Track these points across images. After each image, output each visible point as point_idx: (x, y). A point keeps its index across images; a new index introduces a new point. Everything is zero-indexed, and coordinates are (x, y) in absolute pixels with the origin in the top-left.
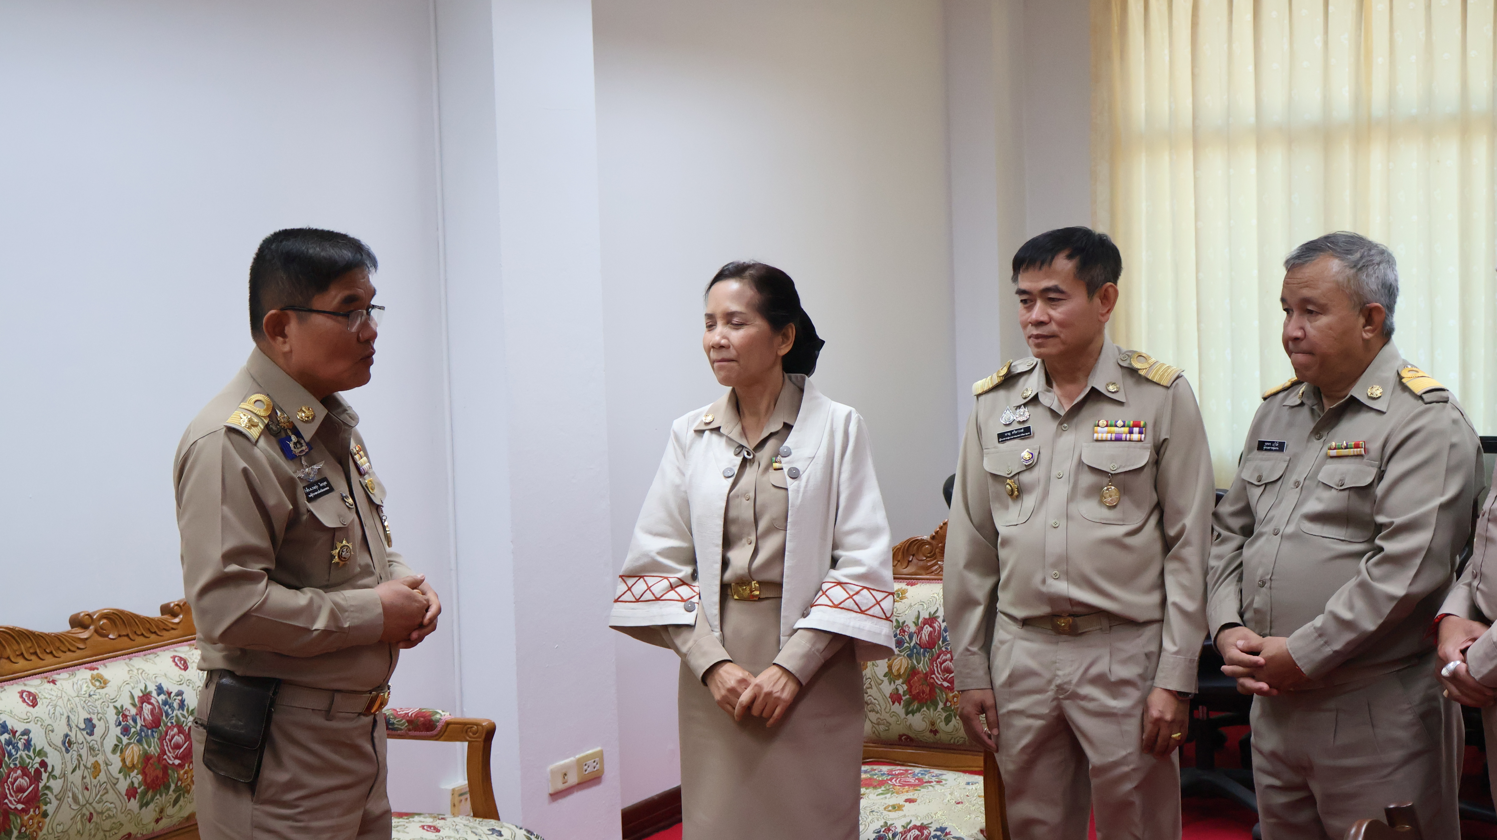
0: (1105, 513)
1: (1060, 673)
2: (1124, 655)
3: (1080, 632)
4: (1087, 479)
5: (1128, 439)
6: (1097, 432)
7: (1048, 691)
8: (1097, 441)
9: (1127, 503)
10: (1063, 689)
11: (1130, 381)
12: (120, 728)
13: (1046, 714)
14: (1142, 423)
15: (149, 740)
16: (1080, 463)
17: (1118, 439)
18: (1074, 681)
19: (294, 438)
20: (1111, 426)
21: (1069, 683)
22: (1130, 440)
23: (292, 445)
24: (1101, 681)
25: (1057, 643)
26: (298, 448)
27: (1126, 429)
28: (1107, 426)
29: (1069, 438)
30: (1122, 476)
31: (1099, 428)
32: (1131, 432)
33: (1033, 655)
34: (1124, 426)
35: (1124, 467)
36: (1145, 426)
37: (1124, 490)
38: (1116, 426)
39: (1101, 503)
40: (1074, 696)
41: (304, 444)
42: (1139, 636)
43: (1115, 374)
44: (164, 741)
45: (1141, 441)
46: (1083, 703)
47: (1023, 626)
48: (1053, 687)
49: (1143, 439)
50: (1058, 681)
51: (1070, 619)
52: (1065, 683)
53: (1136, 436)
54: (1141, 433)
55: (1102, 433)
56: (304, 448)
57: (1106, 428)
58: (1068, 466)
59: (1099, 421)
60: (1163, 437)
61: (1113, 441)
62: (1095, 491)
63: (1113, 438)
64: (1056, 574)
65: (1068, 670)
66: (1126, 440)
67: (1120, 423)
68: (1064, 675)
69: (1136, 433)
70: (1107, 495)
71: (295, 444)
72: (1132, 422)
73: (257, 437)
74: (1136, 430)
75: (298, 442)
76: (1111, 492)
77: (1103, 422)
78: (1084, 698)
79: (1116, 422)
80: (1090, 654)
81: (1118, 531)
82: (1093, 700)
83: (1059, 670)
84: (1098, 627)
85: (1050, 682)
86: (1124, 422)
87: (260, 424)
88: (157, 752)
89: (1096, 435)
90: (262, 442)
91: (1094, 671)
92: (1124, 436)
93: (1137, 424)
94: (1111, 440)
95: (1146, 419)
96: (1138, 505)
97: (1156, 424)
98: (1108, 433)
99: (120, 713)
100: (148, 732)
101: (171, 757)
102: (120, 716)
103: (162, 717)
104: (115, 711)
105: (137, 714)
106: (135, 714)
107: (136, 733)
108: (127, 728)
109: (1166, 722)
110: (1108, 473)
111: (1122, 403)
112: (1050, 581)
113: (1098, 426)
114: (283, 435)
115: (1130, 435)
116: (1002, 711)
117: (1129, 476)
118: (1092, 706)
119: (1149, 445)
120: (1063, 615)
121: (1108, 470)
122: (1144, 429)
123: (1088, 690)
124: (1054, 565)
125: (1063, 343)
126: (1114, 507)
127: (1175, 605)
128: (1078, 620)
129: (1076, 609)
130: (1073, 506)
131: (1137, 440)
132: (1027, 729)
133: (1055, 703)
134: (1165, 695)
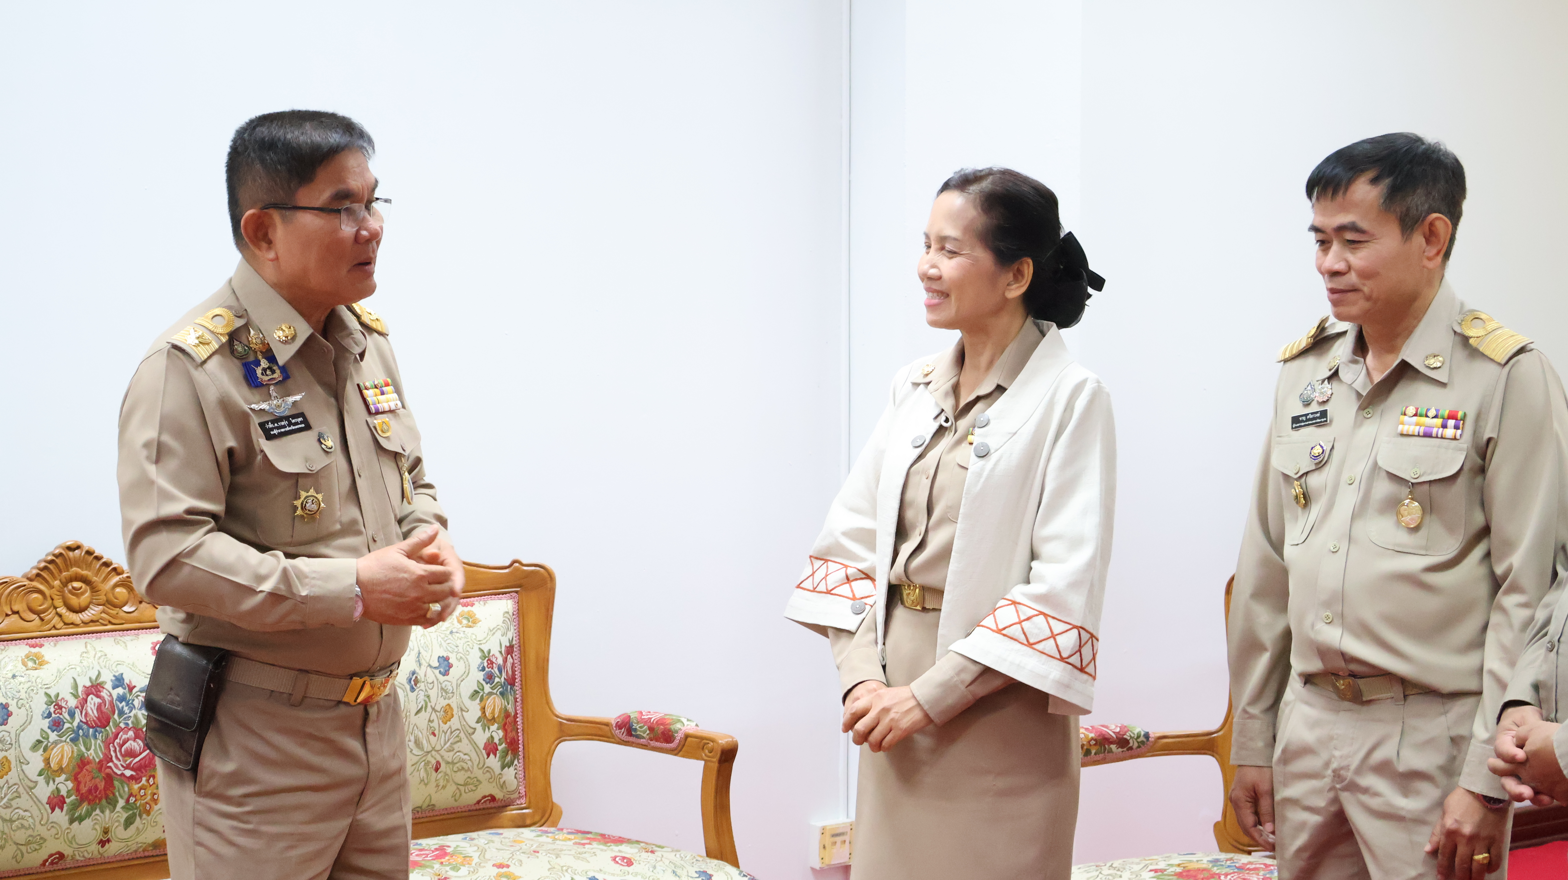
0: (1404, 538)
1: (1337, 753)
2: (1420, 737)
3: (1364, 699)
4: (1383, 488)
5: (1439, 435)
6: (1402, 423)
7: (1324, 777)
8: (1402, 435)
9: (1434, 527)
10: (1339, 776)
11: (1460, 354)
12: (48, 720)
13: (1323, 808)
14: (1460, 415)
15: (88, 741)
16: (1376, 466)
17: (1428, 435)
18: (1353, 767)
19: (264, 363)
20: (1421, 416)
21: (1347, 768)
22: (1442, 438)
23: (259, 371)
24: (1384, 769)
25: (1337, 711)
26: (267, 375)
27: (1439, 421)
28: (1416, 415)
29: (1370, 428)
30: (1426, 487)
31: (1406, 418)
32: (1444, 426)
33: (1313, 725)
34: (1436, 417)
35: (1430, 474)
36: (1464, 419)
37: (1429, 507)
38: (1427, 416)
39: (1398, 523)
40: (1353, 787)
41: (278, 371)
42: (1446, 713)
43: (1444, 341)
44: (111, 745)
45: (1455, 439)
46: (1364, 798)
47: (1305, 684)
48: (1329, 772)
49: (1458, 436)
50: (1334, 765)
51: (1350, 680)
52: (1342, 768)
53: (1450, 432)
54: (1456, 427)
55: (1411, 425)
56: (275, 376)
57: (1415, 418)
58: (1359, 469)
59: (1407, 407)
60: (1486, 436)
61: (1421, 436)
62: (1392, 505)
63: (1421, 434)
64: (1327, 617)
65: (1346, 751)
66: (1437, 437)
67: (1432, 413)
68: (1341, 757)
69: (1451, 428)
70: (1406, 513)
71: (264, 370)
72: (1447, 412)
73: (206, 357)
74: (1451, 423)
75: (269, 368)
76: (1412, 510)
77: (1411, 410)
78: (1366, 791)
79: (1428, 410)
80: (1376, 731)
81: (1415, 564)
82: (1376, 794)
83: (1335, 748)
84: (1389, 695)
85: (1327, 764)
86: (1437, 411)
87: (213, 342)
88: (98, 756)
89: (1400, 427)
90: (213, 365)
91: (1378, 756)
92: (1435, 431)
93: (1452, 416)
94: (1419, 436)
95: (1469, 409)
96: (1450, 529)
97: (1478, 417)
98: (1417, 424)
99: (52, 703)
100: (89, 731)
101: (120, 766)
102: (52, 706)
103: (114, 714)
104: (45, 699)
105: (77, 707)
106: (74, 707)
107: (70, 729)
108: (59, 723)
109: (1463, 836)
110: (1408, 481)
111: (1443, 385)
112: (1321, 626)
113: (1405, 414)
114: (251, 358)
115: (1443, 431)
116: (1278, 798)
117: (1435, 489)
118: (1374, 803)
119: (1465, 446)
120: (1341, 673)
121: (1407, 478)
122: (1462, 422)
123: (1370, 781)
124: (1327, 604)
125: (1368, 298)
126: (1416, 529)
127: (1491, 673)
128: (1361, 682)
129: (1353, 667)
130: (1359, 525)
131: (1451, 437)
132: (1302, 825)
133: (1331, 795)
134: (1469, 799)
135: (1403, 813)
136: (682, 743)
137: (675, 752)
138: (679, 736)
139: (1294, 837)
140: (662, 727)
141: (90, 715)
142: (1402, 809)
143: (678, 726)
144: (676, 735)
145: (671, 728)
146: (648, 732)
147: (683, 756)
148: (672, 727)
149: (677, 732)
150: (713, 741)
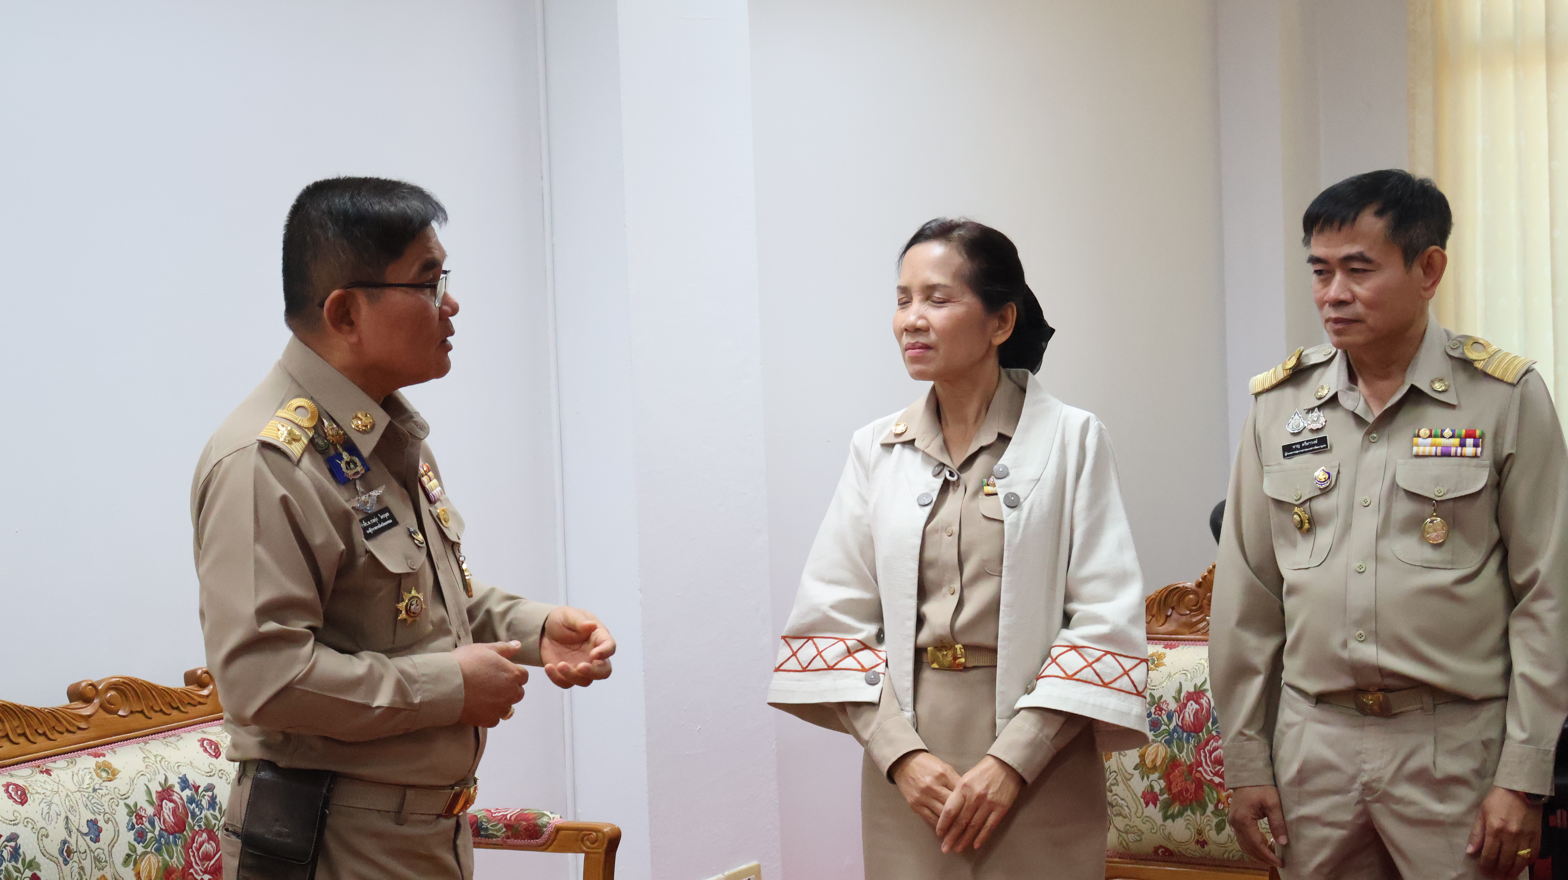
0: (1429, 554)
1: (1366, 767)
2: (1453, 744)
3: (1394, 712)
4: (1403, 508)
5: (1459, 454)
6: (1417, 445)
7: (1350, 792)
8: (1417, 456)
9: (1457, 541)
10: (1371, 789)
11: (1462, 377)
12: (133, 832)
13: (1347, 822)
14: (1478, 433)
15: (170, 849)
16: (1394, 486)
17: (1446, 454)
18: (1386, 778)
19: (346, 456)
20: (1436, 436)
21: (1379, 780)
22: (1461, 456)
23: (343, 465)
24: (1422, 778)
25: (1363, 727)
26: (351, 469)
27: (1456, 441)
28: (1430, 436)
29: (1379, 453)
30: (1451, 504)
31: (1420, 440)
32: (1463, 445)
34: (1453, 437)
35: (1453, 492)
36: (1482, 436)
37: (1454, 523)
38: (1442, 436)
39: (1423, 539)
40: (1385, 798)
41: (359, 464)
42: (1474, 718)
43: (1441, 366)
44: (190, 850)
45: (1475, 456)
46: (1397, 808)
47: (1317, 703)
48: (1357, 785)
49: (1479, 454)
50: (1365, 778)
51: (1380, 695)
52: (1374, 781)
53: (1469, 450)
54: (1476, 445)
55: (1425, 446)
56: (359, 469)
57: (1430, 439)
58: (1377, 490)
59: (1419, 430)
60: (1506, 452)
61: (1439, 456)
62: (1414, 525)
63: (1439, 453)
64: (1361, 635)
65: (1377, 764)
66: (1456, 456)
67: (1448, 432)
68: (1373, 770)
69: (1469, 447)
70: (1431, 530)
71: (348, 463)
72: (1464, 432)
73: (299, 455)
74: (1470, 441)
75: (352, 461)
76: (1436, 526)
77: (1424, 432)
78: (1400, 800)
79: (1442, 431)
80: (1407, 742)
81: (1445, 577)
82: (1411, 803)
83: (1365, 762)
84: (1418, 706)
85: (1353, 779)
86: (1454, 431)
88: (180, 863)
89: (1415, 449)
90: (305, 461)
91: (1413, 765)
92: (1453, 450)
93: (1470, 434)
94: (1436, 456)
95: (1484, 427)
96: (1473, 542)
97: (1498, 434)
98: (1432, 445)
99: (133, 813)
100: (169, 837)
101: (199, 872)
102: (133, 817)
103: (188, 818)
104: (127, 811)
105: (155, 815)
106: (152, 815)
107: (153, 839)
108: (142, 833)
109: (1510, 834)
110: (1432, 500)
111: (1452, 406)
112: (1353, 644)
113: (1419, 436)
114: (332, 452)
115: (1462, 450)
116: (1292, 816)
117: (1460, 504)
118: (1409, 811)
119: (1487, 462)
120: (1371, 689)
121: (1432, 496)
122: (1481, 440)
123: (1405, 790)
124: (1359, 623)
125: (1372, 330)
126: (1440, 545)
127: (1523, 676)
128: (1391, 696)
129: (1389, 682)
130: (1384, 544)
131: (1471, 455)
132: (1324, 842)
133: (1360, 807)
134: (1509, 798)
135: (1441, 818)
136: (552, 838)
137: (543, 847)
138: (547, 831)
139: (1314, 853)
140: (524, 823)
141: (168, 822)
142: (1441, 814)
143: (545, 819)
144: (545, 829)
145: (537, 823)
146: (504, 830)
147: (554, 851)
148: (539, 822)
149: (545, 826)
150: (597, 831)
